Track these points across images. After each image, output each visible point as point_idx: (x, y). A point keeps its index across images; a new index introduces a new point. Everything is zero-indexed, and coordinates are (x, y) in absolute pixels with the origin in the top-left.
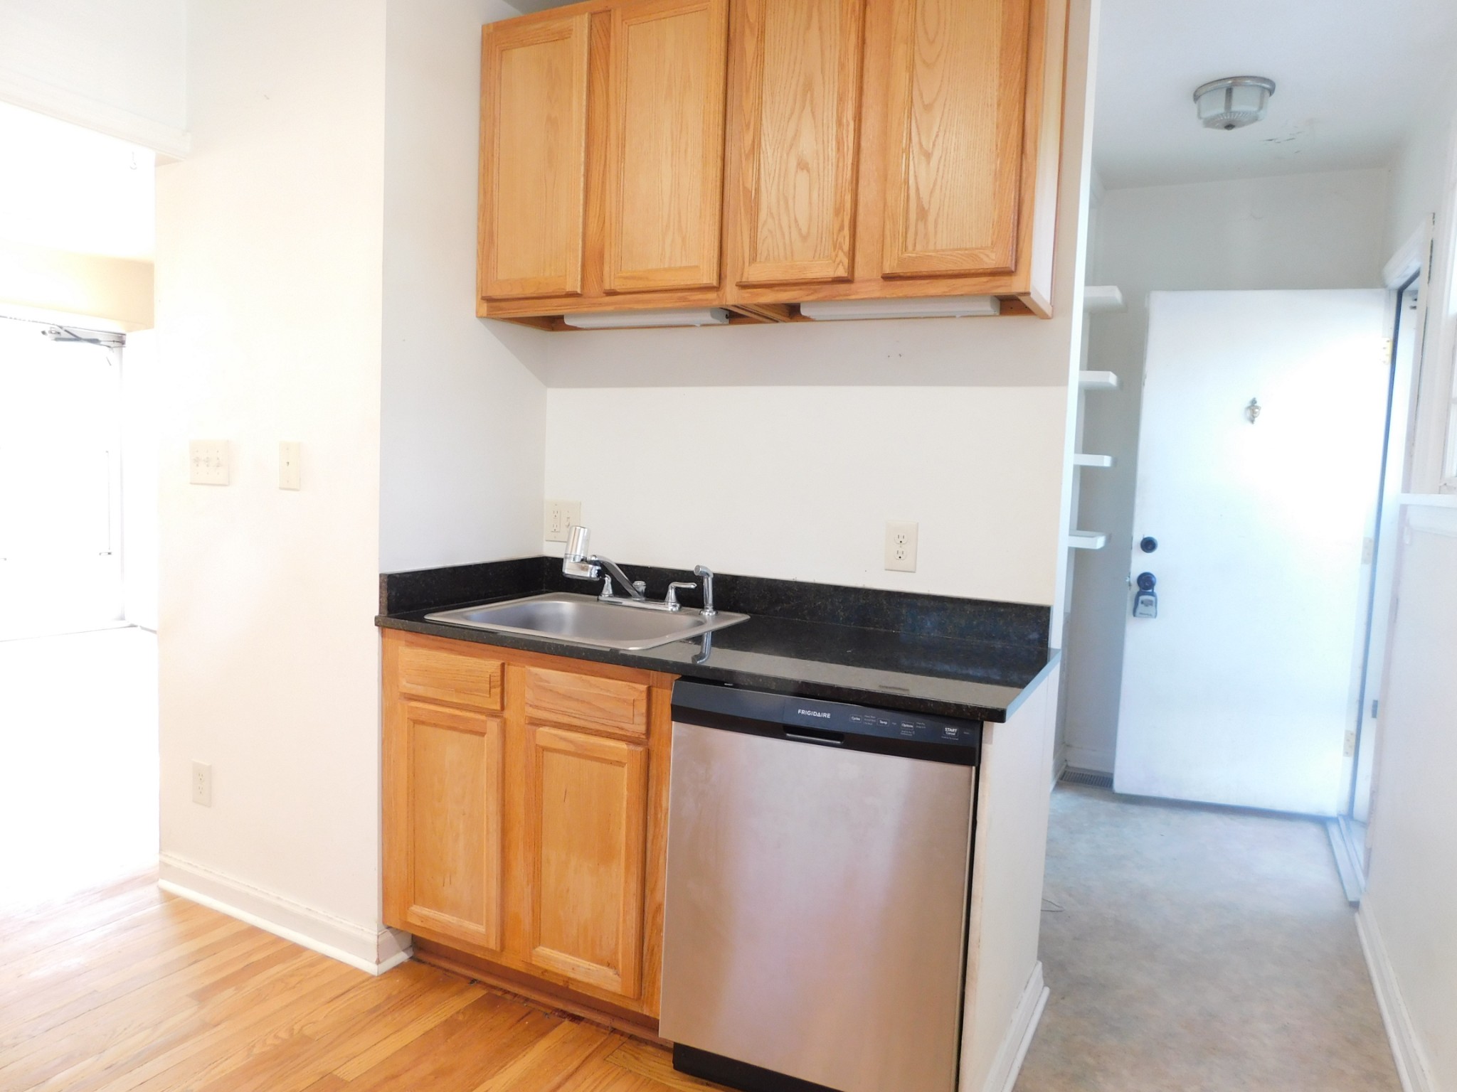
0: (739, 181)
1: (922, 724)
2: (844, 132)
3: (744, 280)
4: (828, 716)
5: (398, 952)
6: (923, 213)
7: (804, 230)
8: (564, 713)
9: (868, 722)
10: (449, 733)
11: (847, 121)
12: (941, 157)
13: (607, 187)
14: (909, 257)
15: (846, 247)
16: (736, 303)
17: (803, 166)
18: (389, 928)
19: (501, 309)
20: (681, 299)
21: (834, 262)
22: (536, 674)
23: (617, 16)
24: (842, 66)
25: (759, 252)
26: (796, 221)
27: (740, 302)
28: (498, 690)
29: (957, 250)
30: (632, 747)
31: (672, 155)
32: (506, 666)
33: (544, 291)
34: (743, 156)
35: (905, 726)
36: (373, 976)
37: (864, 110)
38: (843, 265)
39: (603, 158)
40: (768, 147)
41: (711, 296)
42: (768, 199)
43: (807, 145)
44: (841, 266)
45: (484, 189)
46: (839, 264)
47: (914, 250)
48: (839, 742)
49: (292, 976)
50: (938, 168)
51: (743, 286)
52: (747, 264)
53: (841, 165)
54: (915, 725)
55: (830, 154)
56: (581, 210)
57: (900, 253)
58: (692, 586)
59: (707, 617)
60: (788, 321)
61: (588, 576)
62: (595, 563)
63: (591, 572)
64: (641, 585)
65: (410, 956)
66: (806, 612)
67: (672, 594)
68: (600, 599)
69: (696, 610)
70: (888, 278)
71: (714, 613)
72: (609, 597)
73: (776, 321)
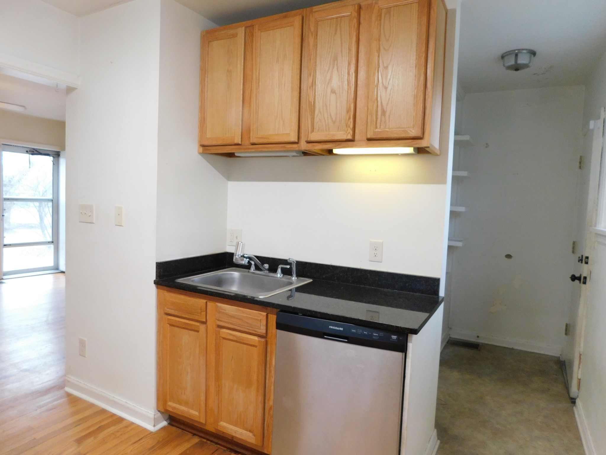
0: (307, 98)
1: (382, 334)
2: (351, 78)
3: (309, 140)
4: (342, 329)
5: (163, 421)
6: (384, 113)
7: (334, 119)
8: (232, 324)
9: (359, 332)
10: (184, 330)
11: (352, 73)
12: (391, 89)
13: (252, 100)
14: (378, 131)
15: (351, 126)
16: (306, 149)
17: (333, 92)
18: (159, 411)
19: (208, 150)
20: (282, 147)
21: (346, 133)
22: (221, 307)
23: (256, 27)
24: (350, 50)
25: (315, 128)
26: (330, 115)
27: (307, 149)
28: (204, 313)
29: (398, 128)
30: (260, 339)
31: (279, 86)
32: (208, 303)
33: (225, 142)
34: (308, 87)
35: (375, 334)
36: (152, 432)
37: (359, 68)
38: (350, 134)
39: (250, 87)
40: (319, 83)
41: (295, 146)
42: (319, 105)
43: (335, 83)
44: (349, 135)
45: (201, 100)
46: (348, 134)
47: (380, 128)
48: (346, 340)
49: (118, 432)
50: (390, 94)
51: (308, 142)
52: (310, 133)
53: (349, 92)
54: (379, 334)
55: (345, 86)
56: (241, 109)
57: (374, 129)
58: (288, 267)
59: (293, 280)
60: (329, 155)
61: (244, 263)
62: (246, 258)
63: (245, 262)
64: (267, 266)
65: (168, 423)
66: (336, 278)
67: (279, 270)
68: (250, 271)
69: (290, 277)
70: (369, 140)
71: (296, 278)
72: (254, 270)
73: (324, 155)
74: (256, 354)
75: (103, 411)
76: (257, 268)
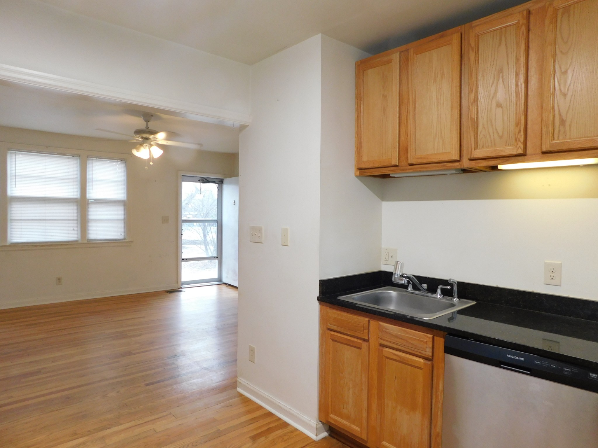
0: (468, 114)
1: (575, 370)
2: (520, 89)
3: (472, 157)
4: (523, 359)
5: (324, 432)
6: (563, 122)
7: (501, 134)
8: (394, 343)
9: (544, 365)
10: (346, 346)
11: (521, 84)
12: (572, 95)
13: (409, 121)
14: (556, 143)
15: (522, 140)
16: (468, 167)
17: (499, 105)
18: (320, 421)
19: (365, 172)
20: (444, 166)
21: (516, 147)
22: (383, 326)
23: (411, 51)
24: (518, 60)
25: (479, 144)
26: (496, 130)
27: (471, 166)
28: (367, 331)
29: (582, 137)
30: (426, 362)
31: (437, 106)
32: (370, 321)
33: (382, 165)
34: (470, 104)
35: (565, 369)
36: (315, 441)
37: (529, 78)
38: (521, 148)
39: (407, 109)
40: (482, 99)
41: (457, 164)
42: (482, 121)
43: (501, 95)
44: (520, 149)
45: (357, 125)
46: (519, 148)
47: (558, 139)
48: (529, 372)
49: (285, 435)
50: (571, 100)
51: (471, 160)
52: (473, 150)
53: (518, 103)
54: (571, 370)
55: (512, 99)
56: (398, 132)
57: (551, 141)
58: (449, 288)
59: (455, 302)
60: (492, 171)
61: (403, 283)
62: (406, 277)
63: (404, 281)
64: (425, 286)
65: (329, 434)
66: (503, 301)
67: (439, 291)
68: (407, 290)
69: (450, 298)
70: (545, 153)
71: (458, 300)
72: (411, 290)
73: (486, 171)
74: (421, 376)
75: (270, 414)
76: (415, 288)
